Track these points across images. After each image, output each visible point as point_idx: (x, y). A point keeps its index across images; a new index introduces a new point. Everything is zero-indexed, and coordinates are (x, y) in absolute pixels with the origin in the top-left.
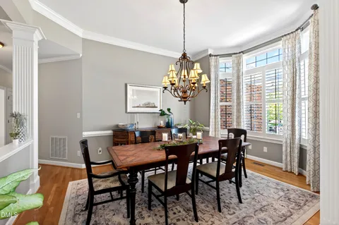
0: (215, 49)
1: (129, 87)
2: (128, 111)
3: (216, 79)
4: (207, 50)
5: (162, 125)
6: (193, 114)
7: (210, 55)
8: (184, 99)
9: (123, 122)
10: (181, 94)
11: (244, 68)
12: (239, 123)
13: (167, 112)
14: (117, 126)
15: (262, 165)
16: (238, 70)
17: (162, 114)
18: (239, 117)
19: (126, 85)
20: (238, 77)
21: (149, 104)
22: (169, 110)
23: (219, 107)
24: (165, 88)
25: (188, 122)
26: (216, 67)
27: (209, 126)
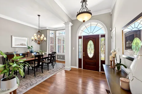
0: (49, 28)
1: (13, 37)
2: (13, 46)
3: (49, 37)
4: (46, 28)
5: (29, 52)
6: (41, 48)
7: (47, 29)
8: (39, 44)
9: (10, 51)
10: (38, 42)
11: (57, 35)
12: (55, 50)
13: (31, 47)
14: (8, 53)
15: (61, 61)
16: (55, 35)
17: (29, 48)
18: (55, 49)
19: (12, 36)
20: (55, 37)
21: (23, 44)
22: (32, 46)
23: (50, 46)
24: (33, 40)
25: (39, 51)
26: (49, 33)
27: (46, 52)
